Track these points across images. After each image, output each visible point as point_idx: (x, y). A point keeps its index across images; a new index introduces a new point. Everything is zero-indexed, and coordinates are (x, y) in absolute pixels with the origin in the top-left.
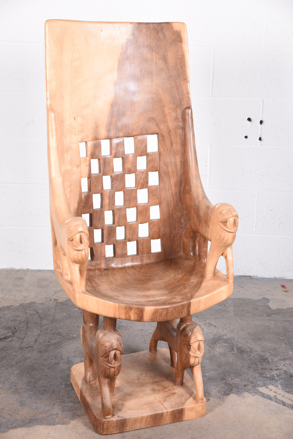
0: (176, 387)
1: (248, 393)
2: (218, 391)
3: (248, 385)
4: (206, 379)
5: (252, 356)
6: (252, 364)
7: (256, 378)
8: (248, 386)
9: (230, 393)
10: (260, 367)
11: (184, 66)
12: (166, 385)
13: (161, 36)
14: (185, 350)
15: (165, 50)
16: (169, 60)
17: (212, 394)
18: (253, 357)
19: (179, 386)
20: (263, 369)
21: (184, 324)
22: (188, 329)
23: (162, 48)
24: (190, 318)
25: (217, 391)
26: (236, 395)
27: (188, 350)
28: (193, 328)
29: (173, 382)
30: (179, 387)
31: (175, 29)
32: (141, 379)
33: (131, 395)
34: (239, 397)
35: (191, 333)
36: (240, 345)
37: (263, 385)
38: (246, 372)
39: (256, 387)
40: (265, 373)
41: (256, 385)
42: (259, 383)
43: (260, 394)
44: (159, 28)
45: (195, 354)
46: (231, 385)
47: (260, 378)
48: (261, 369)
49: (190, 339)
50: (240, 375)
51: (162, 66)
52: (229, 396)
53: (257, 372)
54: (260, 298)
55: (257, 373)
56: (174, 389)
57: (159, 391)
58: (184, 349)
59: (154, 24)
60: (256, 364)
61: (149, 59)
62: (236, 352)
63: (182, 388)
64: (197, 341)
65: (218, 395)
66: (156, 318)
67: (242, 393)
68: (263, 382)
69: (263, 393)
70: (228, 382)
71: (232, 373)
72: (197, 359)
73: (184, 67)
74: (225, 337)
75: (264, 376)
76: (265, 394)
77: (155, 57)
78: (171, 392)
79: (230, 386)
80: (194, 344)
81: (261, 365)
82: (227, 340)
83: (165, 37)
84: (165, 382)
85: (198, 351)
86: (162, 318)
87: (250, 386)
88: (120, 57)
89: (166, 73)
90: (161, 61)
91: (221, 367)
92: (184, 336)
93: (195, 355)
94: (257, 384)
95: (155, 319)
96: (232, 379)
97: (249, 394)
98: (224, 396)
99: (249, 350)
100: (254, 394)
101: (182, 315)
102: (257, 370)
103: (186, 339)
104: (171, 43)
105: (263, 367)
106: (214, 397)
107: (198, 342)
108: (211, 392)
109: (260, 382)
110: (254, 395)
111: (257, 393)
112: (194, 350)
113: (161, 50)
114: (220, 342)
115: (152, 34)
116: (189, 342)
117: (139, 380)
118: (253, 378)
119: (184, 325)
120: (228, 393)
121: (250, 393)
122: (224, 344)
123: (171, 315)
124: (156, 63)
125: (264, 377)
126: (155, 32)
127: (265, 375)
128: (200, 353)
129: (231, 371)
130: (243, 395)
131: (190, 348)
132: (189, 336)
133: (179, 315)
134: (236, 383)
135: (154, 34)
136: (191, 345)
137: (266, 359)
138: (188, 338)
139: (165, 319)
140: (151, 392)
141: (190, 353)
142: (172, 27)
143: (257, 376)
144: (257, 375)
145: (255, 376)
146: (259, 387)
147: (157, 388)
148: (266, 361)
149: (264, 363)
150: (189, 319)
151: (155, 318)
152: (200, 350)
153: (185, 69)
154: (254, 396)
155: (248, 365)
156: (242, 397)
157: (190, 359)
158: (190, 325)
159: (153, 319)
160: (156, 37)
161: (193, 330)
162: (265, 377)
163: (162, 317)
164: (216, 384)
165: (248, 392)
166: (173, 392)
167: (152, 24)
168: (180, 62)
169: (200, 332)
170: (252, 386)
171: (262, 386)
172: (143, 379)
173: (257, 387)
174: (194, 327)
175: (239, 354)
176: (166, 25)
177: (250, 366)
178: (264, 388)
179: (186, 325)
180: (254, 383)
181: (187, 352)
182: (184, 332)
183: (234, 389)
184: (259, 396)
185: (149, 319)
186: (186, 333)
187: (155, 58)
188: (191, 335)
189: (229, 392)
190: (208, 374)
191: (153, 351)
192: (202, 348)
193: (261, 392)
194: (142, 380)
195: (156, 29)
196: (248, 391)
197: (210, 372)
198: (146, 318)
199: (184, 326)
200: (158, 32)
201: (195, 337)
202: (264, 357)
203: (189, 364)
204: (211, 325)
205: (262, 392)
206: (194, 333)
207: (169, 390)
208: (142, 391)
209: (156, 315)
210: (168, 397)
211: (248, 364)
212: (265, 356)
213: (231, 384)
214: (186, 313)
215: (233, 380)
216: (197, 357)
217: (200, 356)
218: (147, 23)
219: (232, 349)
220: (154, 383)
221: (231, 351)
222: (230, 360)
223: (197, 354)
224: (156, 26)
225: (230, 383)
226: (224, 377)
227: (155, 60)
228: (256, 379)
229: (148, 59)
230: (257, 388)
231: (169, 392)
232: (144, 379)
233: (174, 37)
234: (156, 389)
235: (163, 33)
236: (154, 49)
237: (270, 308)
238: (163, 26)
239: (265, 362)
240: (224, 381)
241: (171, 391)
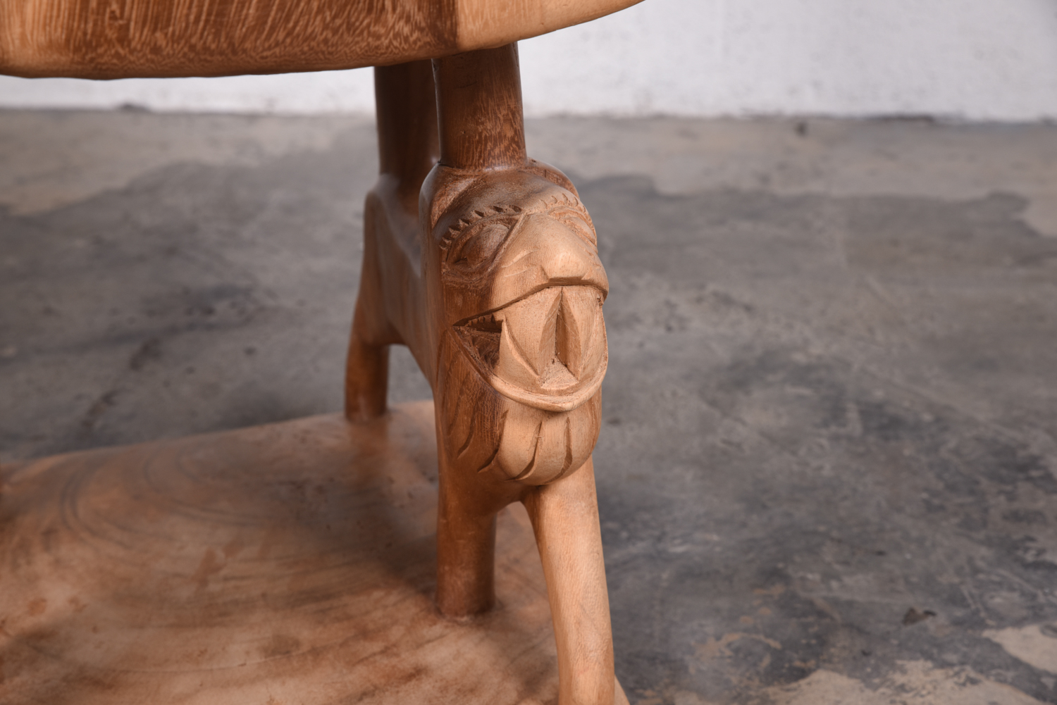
0: (438, 629)
1: (929, 664)
2: (737, 651)
3: (928, 613)
4: (665, 576)
5: (952, 444)
6: (952, 488)
7: (976, 571)
8: (928, 622)
9: (812, 663)
10: (999, 504)
12: (378, 614)
14: (468, 367)
17: (692, 670)
18: (956, 452)
19: (461, 625)
20: (1015, 517)
21: (460, 172)
22: (483, 205)
24: (510, 134)
25: (728, 653)
26: (850, 676)
27: (486, 358)
28: (519, 195)
29: (426, 592)
30: (462, 631)
32: (223, 572)
33: (110, 687)
34: (869, 693)
35: (500, 229)
36: (879, 394)
37: (1024, 613)
38: (914, 533)
39: (983, 625)
40: (1032, 539)
41: (977, 612)
42: (999, 600)
43: (1010, 675)
45: (533, 386)
46: (821, 614)
47: (1002, 572)
48: (1005, 518)
49: (494, 274)
50: (881, 553)
52: (803, 682)
53: (981, 535)
54: (981, 193)
55: (982, 543)
56: (419, 645)
57: (316, 653)
58: (462, 357)
60: (972, 492)
62: (854, 424)
63: (481, 634)
64: (540, 289)
65: (734, 680)
66: (123, 39)
67: (894, 667)
68: (1023, 594)
69: (1028, 667)
70: (803, 594)
71: (832, 539)
72: (554, 430)
74: (799, 358)
75: (1030, 557)
76: (1048, 674)
78: (394, 661)
79: (811, 619)
80: (518, 308)
81: (1002, 498)
82: (809, 368)
84: (377, 594)
85: (558, 365)
86: (175, 40)
87: (942, 619)
91: (764, 507)
92: (457, 261)
93: (532, 398)
94: (987, 609)
95: (109, 42)
96: (828, 576)
97: (938, 674)
98: (769, 684)
99: (927, 417)
100: (973, 674)
101: (378, 37)
102: (985, 524)
103: (465, 280)
105: (1016, 505)
106: (702, 693)
107: (551, 295)
108: (687, 658)
109: (1005, 594)
110: (974, 682)
111: (993, 667)
112: (523, 354)
114: (771, 378)
116: (486, 293)
117: (203, 582)
118: (959, 571)
119: (457, 179)
120: (798, 664)
121: (944, 665)
122: (791, 390)
123: (261, 21)
125: (1027, 566)
127: (1033, 552)
128: (574, 383)
129: (822, 528)
130: (899, 678)
131: (497, 345)
132: (487, 254)
133: (350, 27)
134: (850, 604)
136: (499, 316)
137: (1033, 462)
138: (482, 270)
139: (206, 49)
140: (257, 659)
141: (499, 383)
143: (983, 558)
144: (984, 551)
145: (970, 560)
146: (1000, 627)
147: (304, 631)
148: (1034, 473)
149: (1024, 488)
150: (501, 137)
151: (111, 34)
152: (571, 356)
154: (970, 690)
155: (925, 495)
156: (889, 692)
157: (502, 426)
158: (508, 178)
159: (88, 45)
161: (517, 209)
162: (1036, 565)
163: (176, 27)
164: (724, 603)
165: (928, 656)
166: (408, 660)
169: (572, 225)
170: (957, 623)
171: (1019, 623)
172: (234, 578)
173: (986, 627)
174: (530, 196)
175: (872, 439)
177: (936, 502)
178: (1032, 630)
179: (476, 183)
180: (964, 599)
181: (476, 375)
182: (456, 228)
183: (841, 642)
184: (1006, 690)
185: (51, 45)
186: (466, 230)
188: (500, 245)
189: (804, 660)
190: (681, 544)
191: (364, 415)
192: (582, 337)
193: (1016, 663)
194: (226, 579)
196: (933, 652)
197: (698, 536)
198: (17, 30)
199: (462, 186)
201: (528, 259)
202: (1022, 454)
203: (501, 466)
204: (726, 301)
205: (1025, 656)
206: (522, 229)
207: (384, 652)
208: (203, 653)
209: (115, 7)
210: (366, 700)
211: (926, 490)
212: (1025, 446)
213: (820, 603)
214: (419, 17)
215: (834, 584)
216: (552, 413)
217: (568, 406)
219: (836, 413)
220: (297, 600)
221: (825, 424)
222: (820, 468)
223: (545, 386)
225: (811, 603)
226: (780, 565)
228: (981, 576)
230: (987, 634)
231: (384, 662)
232: (242, 578)
234: (297, 644)
237: (1032, 233)
239: (1029, 479)
240: (778, 590)
241: (397, 655)
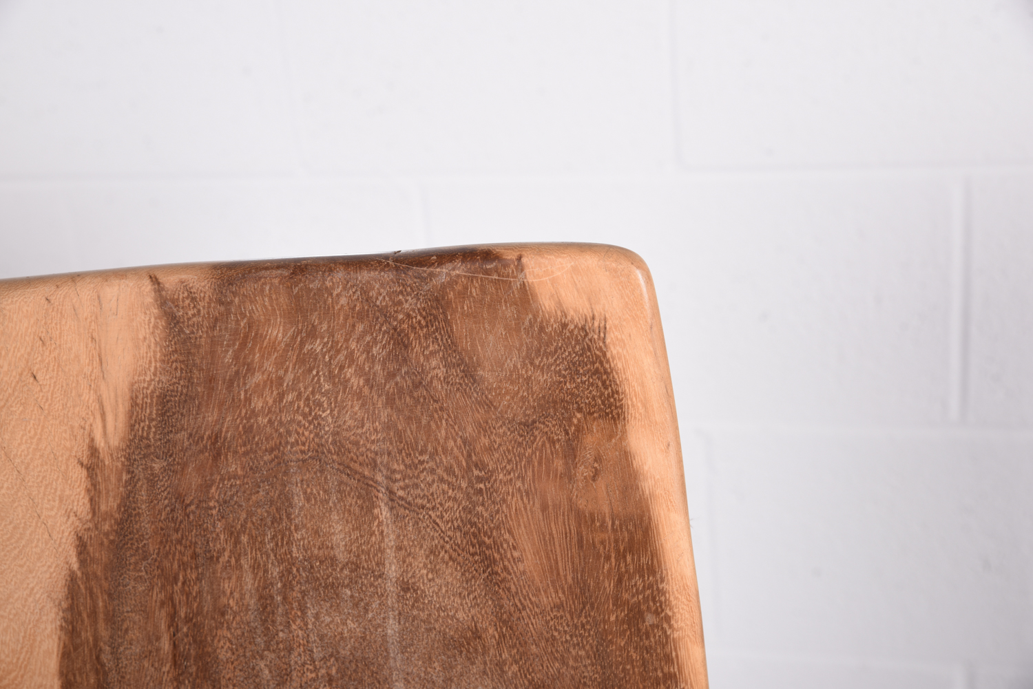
11: (657, 613)
13: (436, 368)
15: (480, 480)
16: (520, 560)
23: (449, 470)
31: (546, 303)
44: (409, 304)
51: (460, 615)
59: (365, 276)
61: (342, 557)
73: (650, 619)
77: (390, 541)
83: (469, 374)
88: (75, 566)
89: (500, 665)
90: (451, 575)
104: (529, 426)
113: (442, 480)
115: (351, 357)
124: (406, 587)
126: (375, 341)
135: (371, 359)
142: (525, 297)
153: (665, 640)
160: (391, 376)
167: (340, 275)
168: (620, 581)
176: (471, 279)
187: (390, 553)
195: (383, 311)
200: (400, 342)
218: (298, 269)
224: (380, 284)
227: (392, 570)
229: (333, 560)
233: (542, 378)
235: (451, 346)
236: (379, 478)
238: (443, 286)
